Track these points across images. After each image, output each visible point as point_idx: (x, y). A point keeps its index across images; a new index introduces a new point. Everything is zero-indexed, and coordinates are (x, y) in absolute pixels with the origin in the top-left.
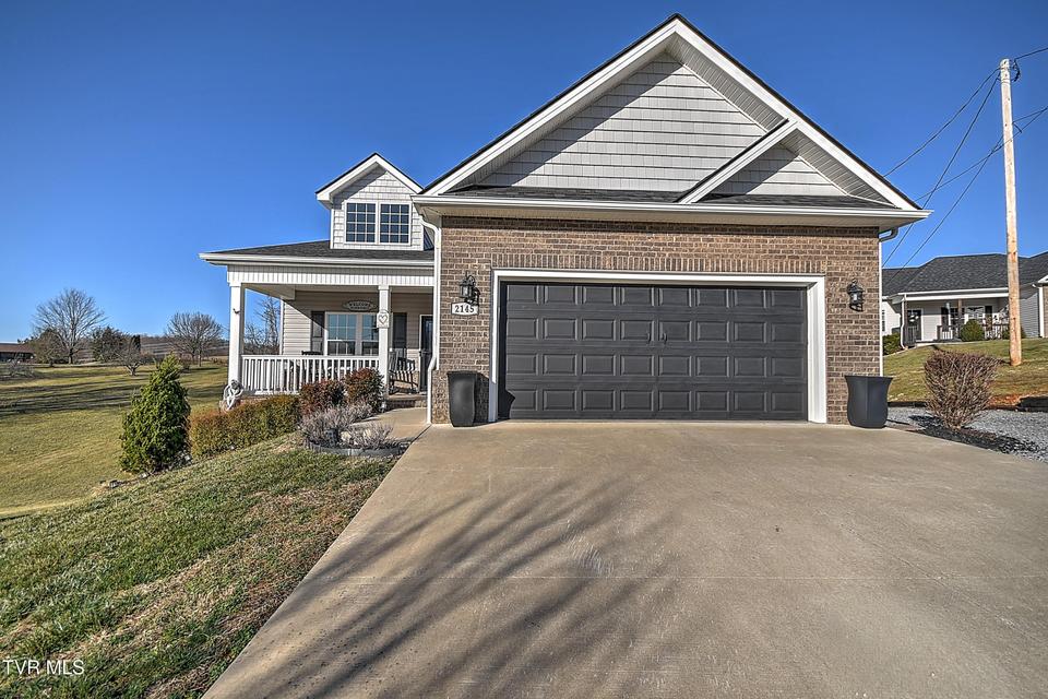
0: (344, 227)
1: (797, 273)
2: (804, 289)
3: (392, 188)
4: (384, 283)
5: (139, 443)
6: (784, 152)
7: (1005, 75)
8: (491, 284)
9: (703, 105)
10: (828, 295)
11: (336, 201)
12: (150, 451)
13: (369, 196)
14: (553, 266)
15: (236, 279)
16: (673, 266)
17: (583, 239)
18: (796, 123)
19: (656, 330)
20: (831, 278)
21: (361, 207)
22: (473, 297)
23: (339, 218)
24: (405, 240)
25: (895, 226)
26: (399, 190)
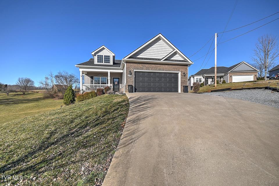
0: (97, 60)
1: (177, 71)
2: (178, 73)
3: (106, 52)
4: (109, 71)
6: (175, 53)
7: (216, 36)
8: (133, 72)
9: (164, 46)
10: (181, 74)
11: (95, 55)
12: (71, 101)
13: (101, 54)
14: (142, 69)
15: (81, 70)
16: (160, 70)
17: (147, 65)
18: (176, 50)
19: (157, 79)
20: (181, 72)
21: (100, 56)
22: (131, 74)
23: (96, 58)
24: (109, 62)
25: (189, 65)
26: (108, 53)
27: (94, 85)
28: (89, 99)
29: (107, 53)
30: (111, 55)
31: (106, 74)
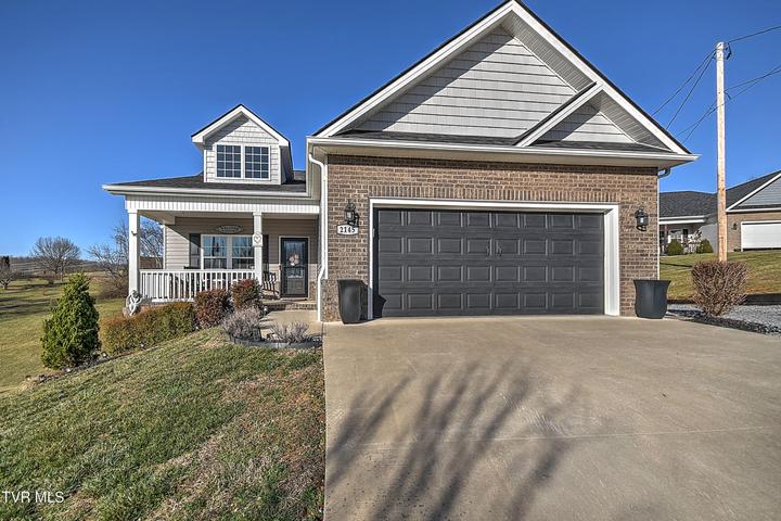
0: (215, 165)
1: (599, 202)
2: (602, 214)
3: (254, 133)
4: (258, 210)
5: (60, 344)
7: (720, 55)
8: (368, 210)
10: (621, 219)
11: (208, 143)
12: (70, 350)
13: (234, 139)
15: (133, 207)
16: (509, 196)
17: (439, 174)
18: (601, 85)
19: (494, 246)
20: (623, 206)
21: (229, 148)
22: (354, 220)
23: (210, 158)
24: (265, 175)
25: (668, 167)
26: (260, 135)
27: (202, 271)
28: (157, 340)
29: (256, 135)
30: (276, 143)
31: (243, 224)
